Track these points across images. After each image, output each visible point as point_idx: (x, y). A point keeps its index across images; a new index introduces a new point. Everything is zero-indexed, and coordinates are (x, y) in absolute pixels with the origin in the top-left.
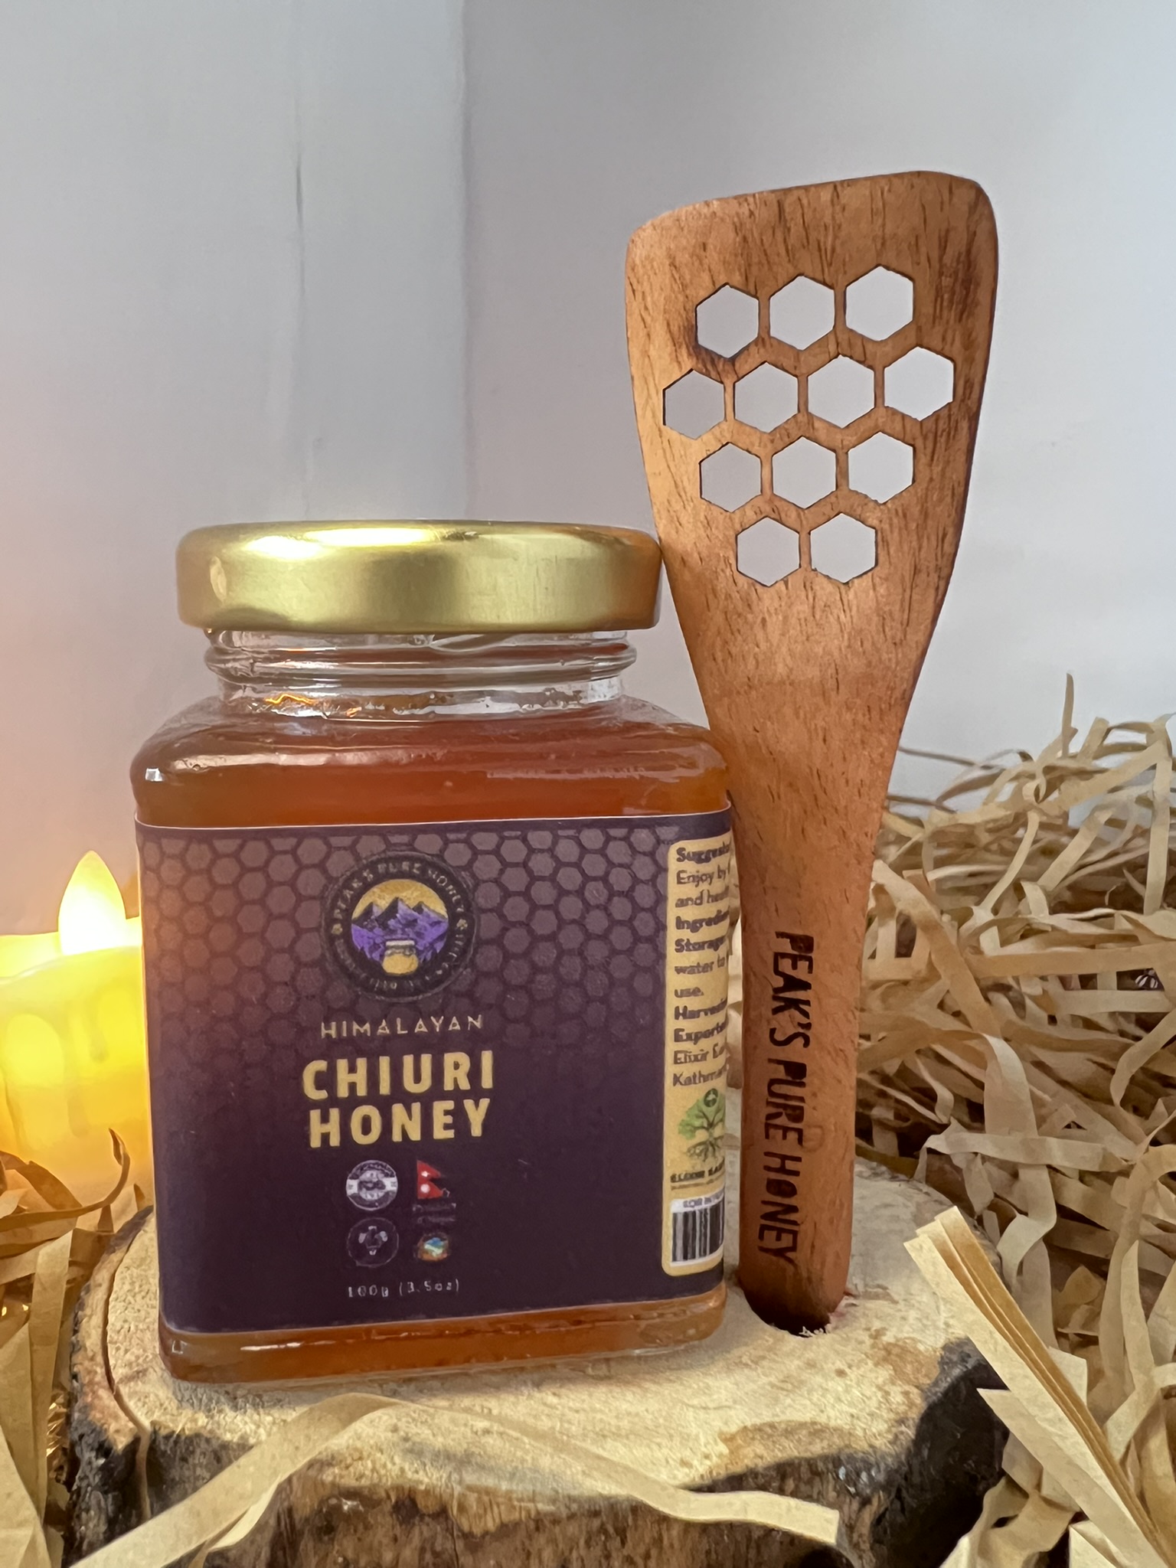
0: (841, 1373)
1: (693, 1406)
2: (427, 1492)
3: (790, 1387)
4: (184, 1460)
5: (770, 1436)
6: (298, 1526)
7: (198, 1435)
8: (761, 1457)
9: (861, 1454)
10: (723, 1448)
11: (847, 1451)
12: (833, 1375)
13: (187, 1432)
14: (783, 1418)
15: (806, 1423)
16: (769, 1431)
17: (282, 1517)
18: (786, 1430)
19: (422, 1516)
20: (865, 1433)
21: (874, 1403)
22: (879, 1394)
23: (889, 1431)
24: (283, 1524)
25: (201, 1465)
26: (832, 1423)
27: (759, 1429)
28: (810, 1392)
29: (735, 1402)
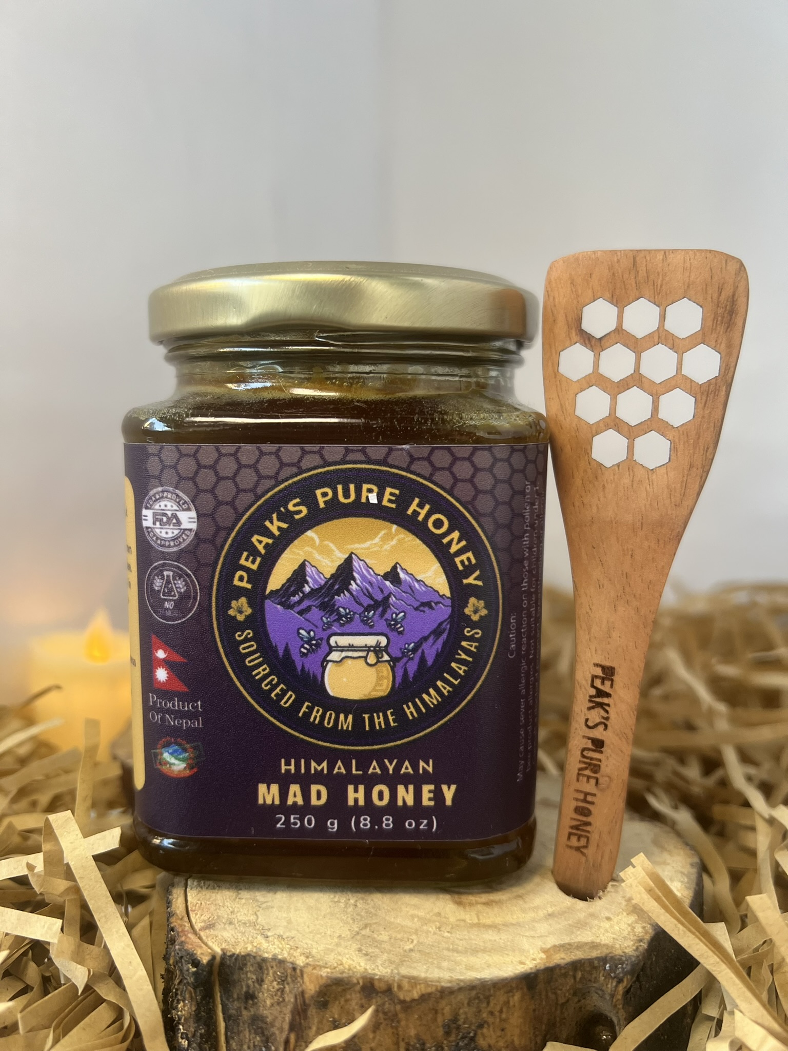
0: (608, 919)
1: (526, 936)
2: (380, 980)
3: (579, 925)
4: (241, 969)
5: (568, 949)
6: (307, 1001)
7: (249, 955)
8: (564, 959)
9: (618, 957)
10: (543, 956)
11: (610, 955)
12: (604, 920)
13: (243, 954)
14: (576, 940)
15: (588, 943)
16: (568, 947)
17: (298, 997)
18: (577, 946)
19: (377, 993)
20: (621, 947)
21: (625, 933)
22: (629, 929)
23: (634, 945)
24: (298, 1000)
25: (250, 971)
26: (603, 942)
27: (562, 946)
28: (591, 928)
29: (549, 934)
